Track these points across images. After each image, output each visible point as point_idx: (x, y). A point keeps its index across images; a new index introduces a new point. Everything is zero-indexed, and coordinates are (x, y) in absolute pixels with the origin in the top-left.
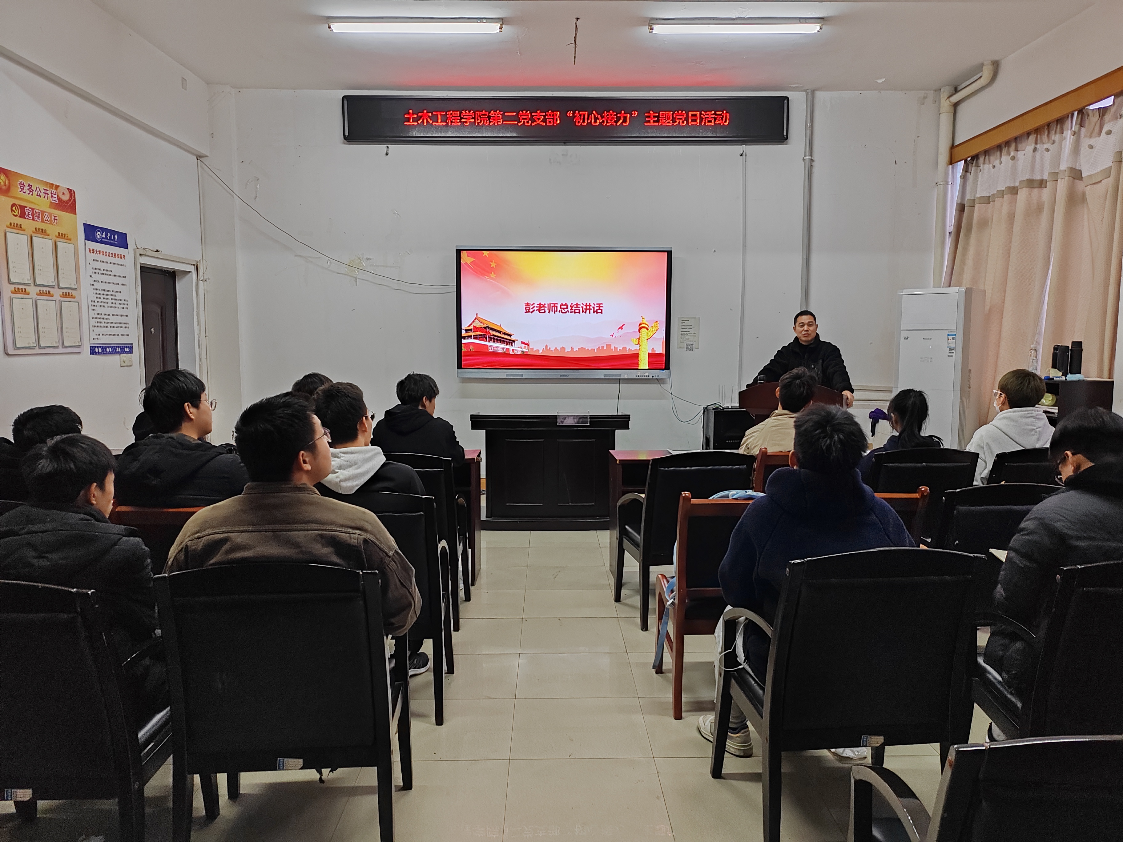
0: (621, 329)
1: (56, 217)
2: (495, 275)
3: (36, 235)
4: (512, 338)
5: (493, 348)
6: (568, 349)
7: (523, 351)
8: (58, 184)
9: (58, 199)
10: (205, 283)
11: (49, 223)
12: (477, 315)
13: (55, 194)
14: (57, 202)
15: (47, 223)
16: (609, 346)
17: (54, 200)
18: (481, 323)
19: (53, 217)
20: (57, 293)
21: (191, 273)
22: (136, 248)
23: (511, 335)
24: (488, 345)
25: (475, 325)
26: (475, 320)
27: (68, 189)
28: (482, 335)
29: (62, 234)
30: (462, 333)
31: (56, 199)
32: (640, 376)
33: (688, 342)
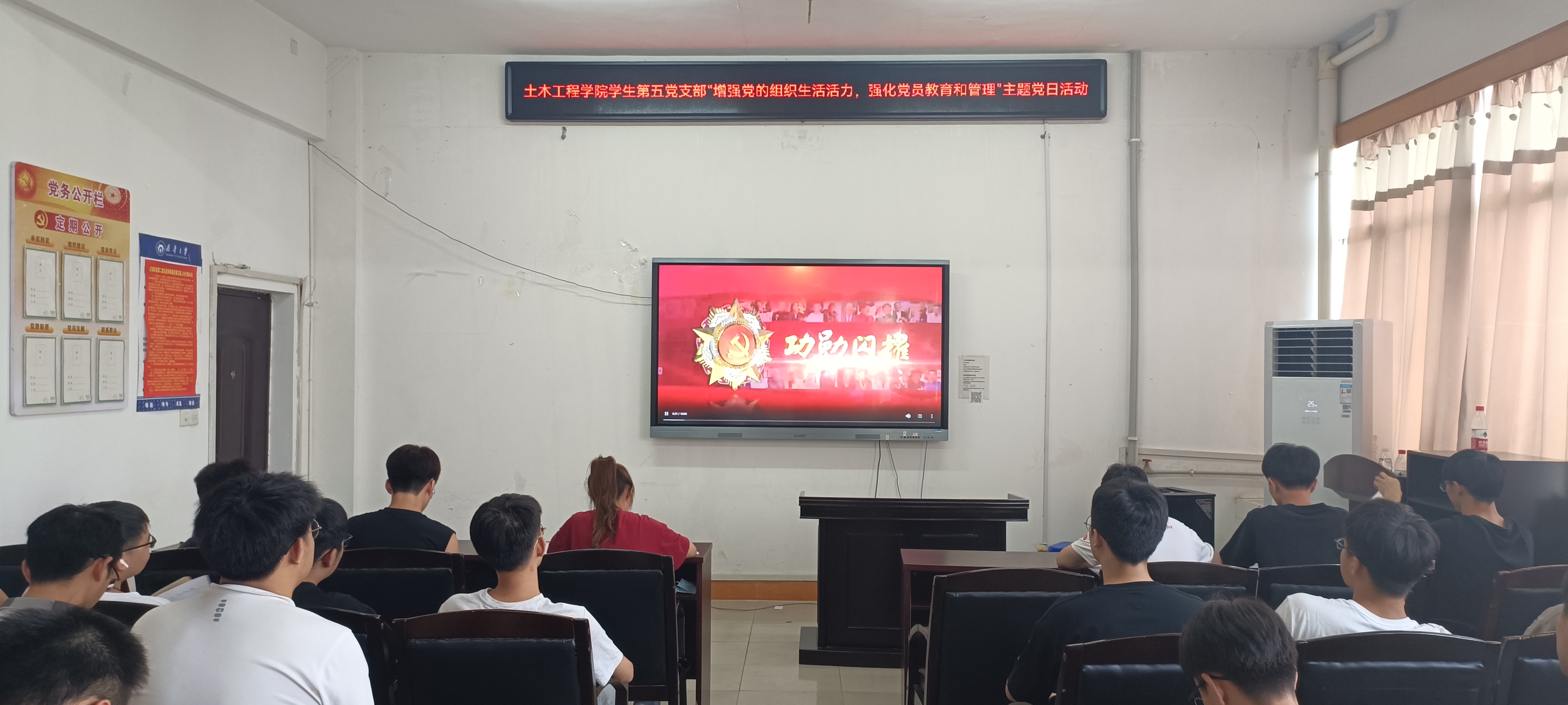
1: (100, 226)
3: (69, 252)
8: (106, 183)
9: (104, 203)
10: (312, 308)
11: (89, 236)
13: (101, 197)
14: (103, 207)
15: (86, 235)
17: (98, 205)
19: (96, 227)
20: (93, 329)
21: (292, 295)
22: (214, 264)
27: (120, 189)
29: (107, 249)
31: (101, 203)
32: (906, 438)
33: (974, 391)
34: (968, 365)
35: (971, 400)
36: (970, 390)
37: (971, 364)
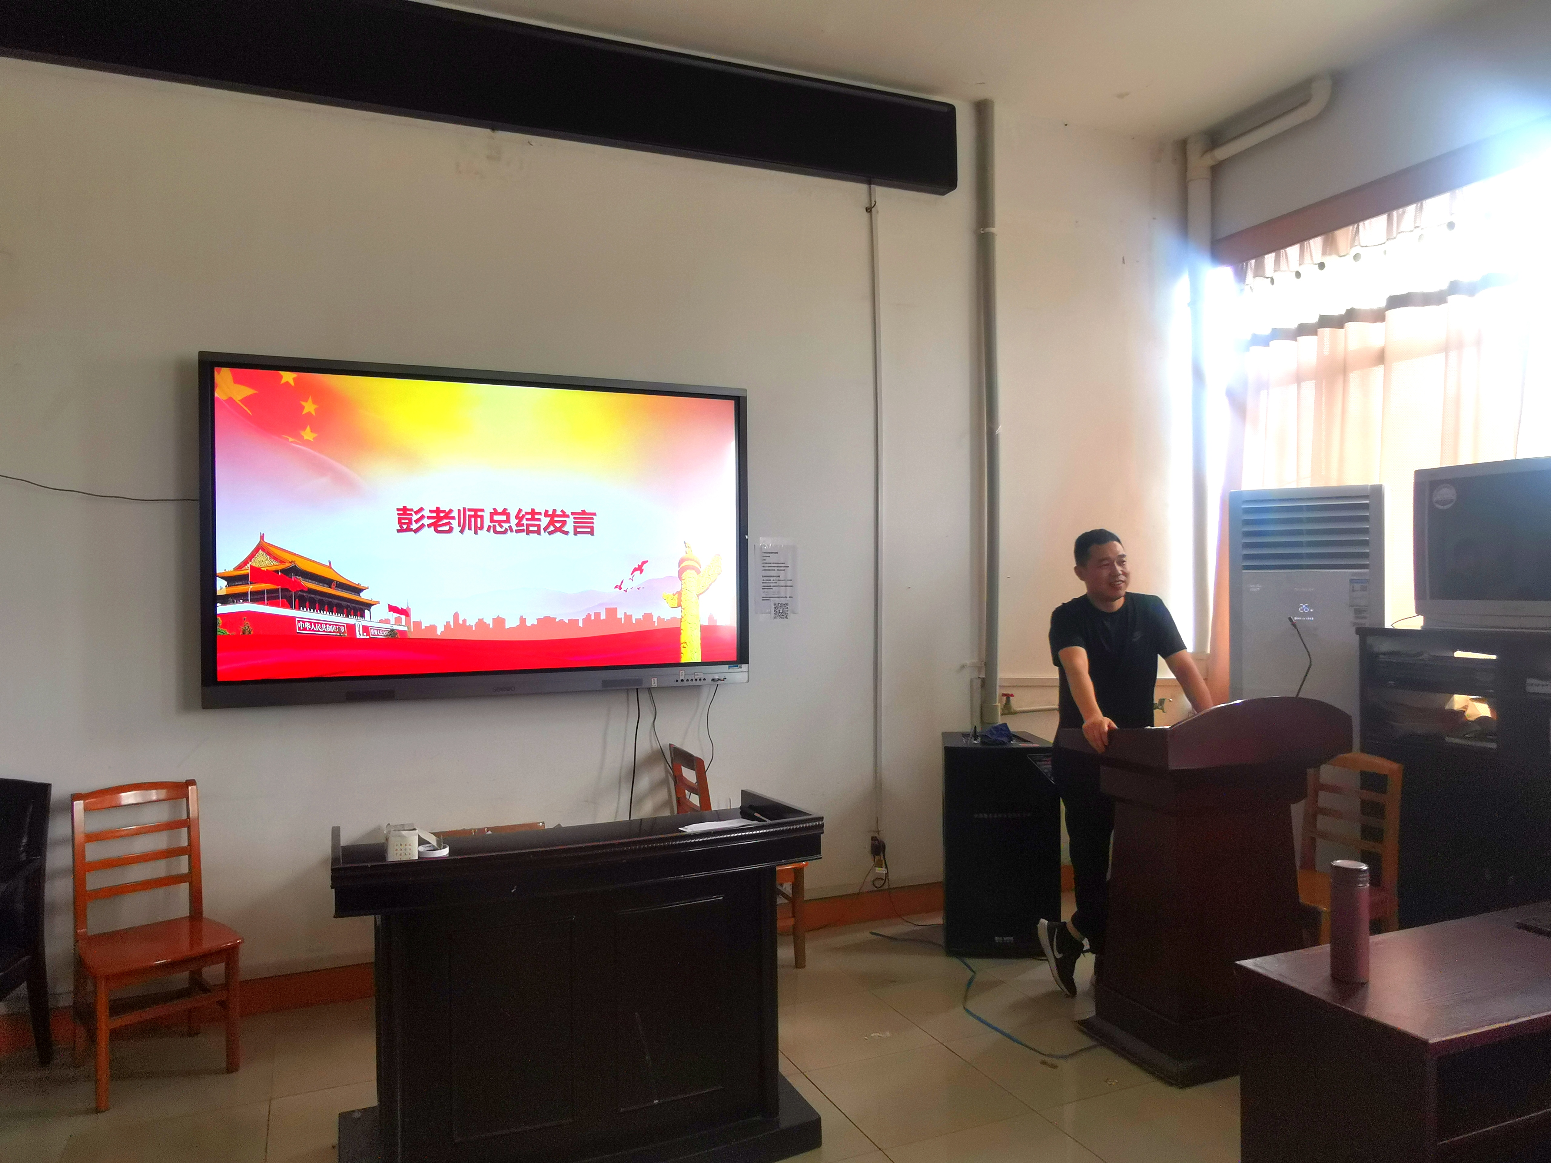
0: (639, 572)
2: (315, 435)
4: (365, 596)
5: (307, 625)
6: (512, 622)
7: (392, 630)
12: (262, 537)
16: (612, 612)
18: (275, 558)
23: (361, 590)
24: (293, 618)
25: (254, 565)
26: (256, 550)
28: (277, 591)
30: (218, 588)
32: (685, 681)
33: (777, 600)
34: (768, 560)
35: (773, 615)
36: (771, 598)
37: (773, 559)
